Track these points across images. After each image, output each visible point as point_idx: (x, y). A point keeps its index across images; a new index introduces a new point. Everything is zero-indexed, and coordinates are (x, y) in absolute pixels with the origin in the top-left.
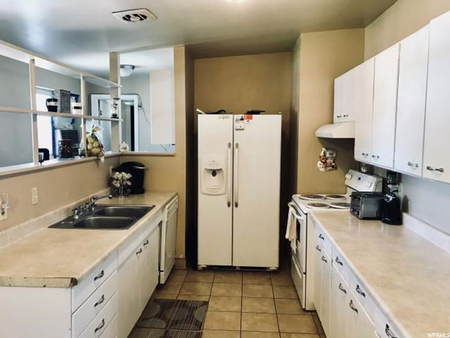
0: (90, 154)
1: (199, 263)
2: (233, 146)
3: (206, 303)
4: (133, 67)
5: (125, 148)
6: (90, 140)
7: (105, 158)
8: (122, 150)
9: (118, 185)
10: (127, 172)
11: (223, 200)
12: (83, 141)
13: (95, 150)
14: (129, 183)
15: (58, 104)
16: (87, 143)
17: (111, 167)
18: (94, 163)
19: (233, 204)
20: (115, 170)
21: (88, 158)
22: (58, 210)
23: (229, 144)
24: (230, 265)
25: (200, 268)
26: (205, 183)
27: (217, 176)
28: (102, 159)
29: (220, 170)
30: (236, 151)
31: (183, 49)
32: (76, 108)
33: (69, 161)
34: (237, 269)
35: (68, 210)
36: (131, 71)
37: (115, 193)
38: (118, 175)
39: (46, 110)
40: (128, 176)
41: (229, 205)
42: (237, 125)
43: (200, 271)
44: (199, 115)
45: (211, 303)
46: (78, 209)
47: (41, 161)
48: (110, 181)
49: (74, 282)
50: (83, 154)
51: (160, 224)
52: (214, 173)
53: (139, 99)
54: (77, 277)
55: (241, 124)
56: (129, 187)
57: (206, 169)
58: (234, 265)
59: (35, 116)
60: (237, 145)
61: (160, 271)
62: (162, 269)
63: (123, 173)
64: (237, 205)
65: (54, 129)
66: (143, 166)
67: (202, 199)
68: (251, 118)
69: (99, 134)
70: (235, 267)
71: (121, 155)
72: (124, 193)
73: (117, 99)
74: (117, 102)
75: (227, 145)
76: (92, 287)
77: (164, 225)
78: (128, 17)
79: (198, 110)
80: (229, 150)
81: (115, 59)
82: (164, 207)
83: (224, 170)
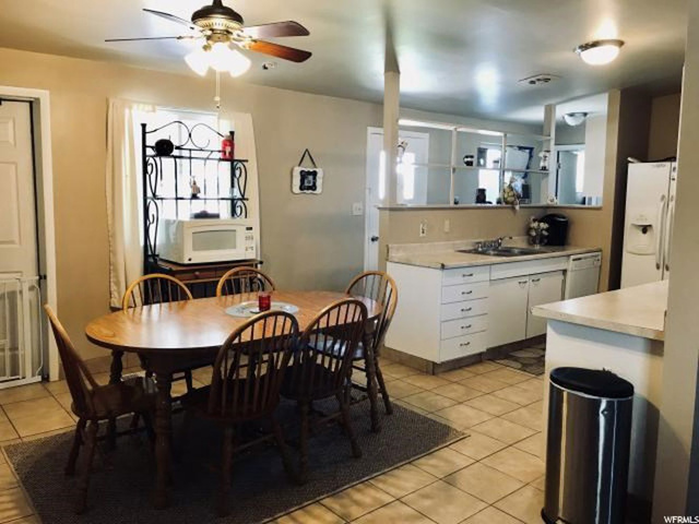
0: (507, 202)
2: (668, 199)
4: (585, 114)
5: (552, 201)
6: (507, 190)
8: (549, 203)
9: (534, 234)
10: (545, 223)
11: (651, 261)
13: (511, 199)
14: (545, 233)
16: (504, 192)
17: (533, 218)
18: (509, 210)
19: (664, 266)
20: (534, 221)
21: (504, 205)
23: (663, 197)
26: (632, 240)
27: (648, 233)
28: (517, 207)
29: (651, 226)
30: (671, 204)
31: (618, 95)
36: (582, 118)
37: (532, 241)
38: (535, 225)
39: (464, 165)
40: (543, 225)
41: (658, 267)
42: (674, 175)
44: (630, 165)
46: (484, 243)
48: (528, 230)
49: (443, 267)
50: (498, 202)
51: (565, 272)
52: (645, 229)
54: (447, 265)
56: (545, 236)
57: (634, 226)
60: (672, 198)
63: (541, 224)
64: (668, 269)
66: (564, 218)
67: (626, 258)
71: (548, 207)
72: (541, 243)
73: (548, 151)
74: (547, 154)
75: (660, 197)
76: (460, 279)
77: (569, 274)
78: (533, 82)
79: (629, 159)
80: (662, 204)
81: (549, 111)
82: (569, 256)
83: (654, 226)
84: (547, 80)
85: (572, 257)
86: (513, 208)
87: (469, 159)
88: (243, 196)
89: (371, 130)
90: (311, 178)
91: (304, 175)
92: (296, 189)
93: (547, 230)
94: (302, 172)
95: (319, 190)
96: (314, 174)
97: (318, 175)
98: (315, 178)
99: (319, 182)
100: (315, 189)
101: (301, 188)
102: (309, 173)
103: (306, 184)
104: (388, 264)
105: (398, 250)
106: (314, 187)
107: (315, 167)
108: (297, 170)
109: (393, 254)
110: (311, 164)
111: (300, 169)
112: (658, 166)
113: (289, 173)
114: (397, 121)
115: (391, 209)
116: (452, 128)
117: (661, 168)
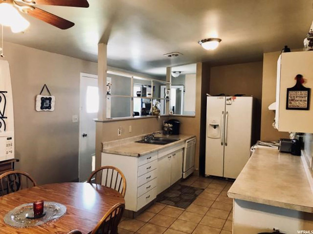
0: (154, 114)
1: (206, 173)
2: (225, 113)
3: (204, 190)
4: (180, 72)
5: (171, 113)
6: (154, 108)
7: (161, 117)
9: (166, 129)
10: (171, 124)
11: (219, 141)
12: (151, 109)
13: (156, 113)
14: (171, 129)
15: (141, 93)
16: (153, 109)
17: (164, 121)
18: (155, 118)
19: (224, 144)
20: (165, 123)
21: (153, 116)
22: (139, 136)
23: (223, 112)
24: (222, 176)
25: (206, 176)
26: (210, 131)
27: (216, 129)
28: (159, 117)
29: (218, 125)
30: (226, 115)
31: (201, 64)
32: (149, 94)
33: (144, 117)
34: (226, 179)
35: (143, 137)
36: (179, 74)
37: (165, 133)
38: (166, 125)
39: (136, 96)
40: (170, 125)
41: (222, 144)
42: (228, 102)
43: (206, 178)
44: (208, 97)
45: (206, 190)
46: (147, 137)
47: (133, 116)
48: (163, 128)
49: (139, 155)
50: (151, 114)
51: (184, 149)
52: (215, 127)
53: (184, 87)
54: (140, 154)
55: (229, 102)
56: (171, 130)
57: (211, 125)
58: (224, 176)
59: (132, 99)
60: (227, 112)
61: (183, 172)
62: (184, 171)
63: (169, 124)
64: (226, 145)
65: (142, 103)
66: (178, 121)
67: (208, 140)
68: (235, 98)
69: (158, 106)
70: (225, 178)
71: (170, 116)
72: (169, 134)
73: (169, 89)
74: (169, 91)
75: (222, 113)
76: (146, 161)
77: (186, 150)
78: (170, 56)
79: (207, 94)
80: (223, 115)
81: (169, 70)
82: (185, 141)
83: (220, 125)
84: (176, 55)
85: (187, 141)
86: (157, 117)
87: (139, 93)
88: (3, 116)
89: (82, 74)
90: (48, 101)
91: (43, 100)
92: (38, 108)
93: (171, 127)
94: (42, 98)
95: (52, 109)
96: (50, 99)
97: (52, 100)
98: (50, 102)
99: (53, 104)
100: (50, 109)
101: (42, 108)
102: (47, 99)
103: (45, 105)
104: (102, 153)
105: (108, 145)
106: (49, 107)
107: (50, 95)
108: (39, 97)
109: (105, 148)
110: (48, 93)
111: (41, 96)
112: (220, 98)
113: (34, 98)
114: (106, 71)
115: (104, 122)
116: (130, 76)
117: (221, 99)
